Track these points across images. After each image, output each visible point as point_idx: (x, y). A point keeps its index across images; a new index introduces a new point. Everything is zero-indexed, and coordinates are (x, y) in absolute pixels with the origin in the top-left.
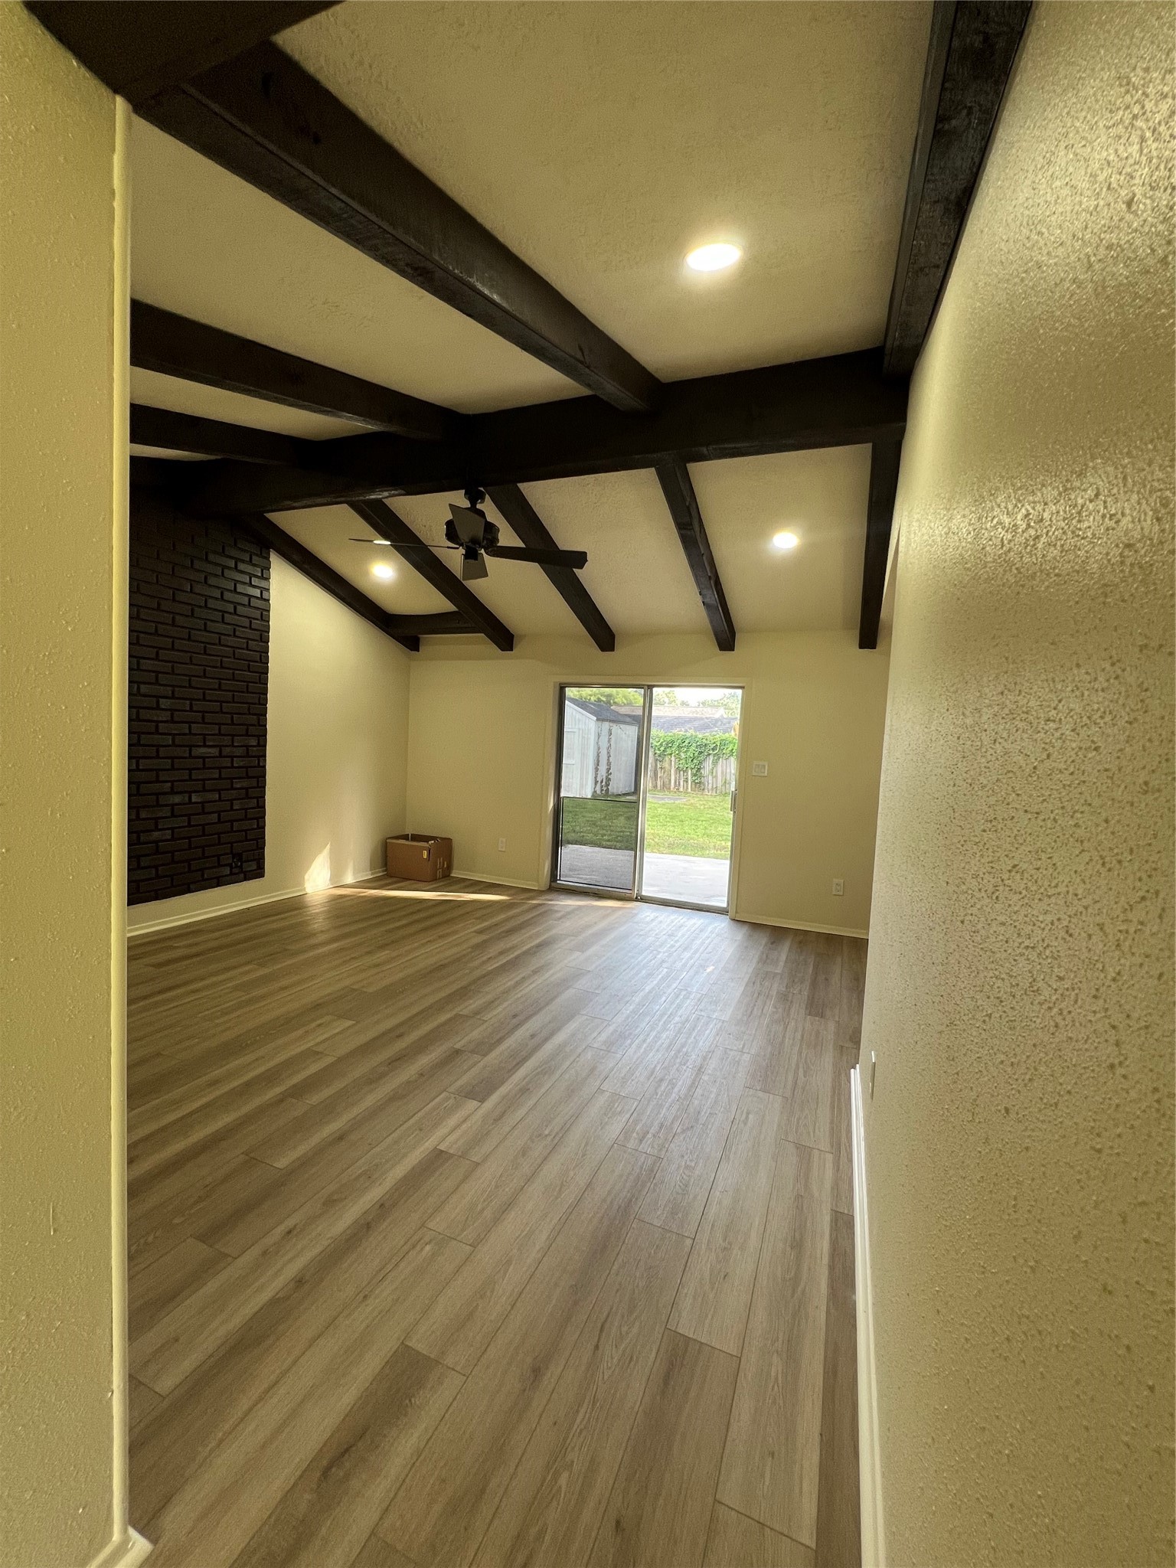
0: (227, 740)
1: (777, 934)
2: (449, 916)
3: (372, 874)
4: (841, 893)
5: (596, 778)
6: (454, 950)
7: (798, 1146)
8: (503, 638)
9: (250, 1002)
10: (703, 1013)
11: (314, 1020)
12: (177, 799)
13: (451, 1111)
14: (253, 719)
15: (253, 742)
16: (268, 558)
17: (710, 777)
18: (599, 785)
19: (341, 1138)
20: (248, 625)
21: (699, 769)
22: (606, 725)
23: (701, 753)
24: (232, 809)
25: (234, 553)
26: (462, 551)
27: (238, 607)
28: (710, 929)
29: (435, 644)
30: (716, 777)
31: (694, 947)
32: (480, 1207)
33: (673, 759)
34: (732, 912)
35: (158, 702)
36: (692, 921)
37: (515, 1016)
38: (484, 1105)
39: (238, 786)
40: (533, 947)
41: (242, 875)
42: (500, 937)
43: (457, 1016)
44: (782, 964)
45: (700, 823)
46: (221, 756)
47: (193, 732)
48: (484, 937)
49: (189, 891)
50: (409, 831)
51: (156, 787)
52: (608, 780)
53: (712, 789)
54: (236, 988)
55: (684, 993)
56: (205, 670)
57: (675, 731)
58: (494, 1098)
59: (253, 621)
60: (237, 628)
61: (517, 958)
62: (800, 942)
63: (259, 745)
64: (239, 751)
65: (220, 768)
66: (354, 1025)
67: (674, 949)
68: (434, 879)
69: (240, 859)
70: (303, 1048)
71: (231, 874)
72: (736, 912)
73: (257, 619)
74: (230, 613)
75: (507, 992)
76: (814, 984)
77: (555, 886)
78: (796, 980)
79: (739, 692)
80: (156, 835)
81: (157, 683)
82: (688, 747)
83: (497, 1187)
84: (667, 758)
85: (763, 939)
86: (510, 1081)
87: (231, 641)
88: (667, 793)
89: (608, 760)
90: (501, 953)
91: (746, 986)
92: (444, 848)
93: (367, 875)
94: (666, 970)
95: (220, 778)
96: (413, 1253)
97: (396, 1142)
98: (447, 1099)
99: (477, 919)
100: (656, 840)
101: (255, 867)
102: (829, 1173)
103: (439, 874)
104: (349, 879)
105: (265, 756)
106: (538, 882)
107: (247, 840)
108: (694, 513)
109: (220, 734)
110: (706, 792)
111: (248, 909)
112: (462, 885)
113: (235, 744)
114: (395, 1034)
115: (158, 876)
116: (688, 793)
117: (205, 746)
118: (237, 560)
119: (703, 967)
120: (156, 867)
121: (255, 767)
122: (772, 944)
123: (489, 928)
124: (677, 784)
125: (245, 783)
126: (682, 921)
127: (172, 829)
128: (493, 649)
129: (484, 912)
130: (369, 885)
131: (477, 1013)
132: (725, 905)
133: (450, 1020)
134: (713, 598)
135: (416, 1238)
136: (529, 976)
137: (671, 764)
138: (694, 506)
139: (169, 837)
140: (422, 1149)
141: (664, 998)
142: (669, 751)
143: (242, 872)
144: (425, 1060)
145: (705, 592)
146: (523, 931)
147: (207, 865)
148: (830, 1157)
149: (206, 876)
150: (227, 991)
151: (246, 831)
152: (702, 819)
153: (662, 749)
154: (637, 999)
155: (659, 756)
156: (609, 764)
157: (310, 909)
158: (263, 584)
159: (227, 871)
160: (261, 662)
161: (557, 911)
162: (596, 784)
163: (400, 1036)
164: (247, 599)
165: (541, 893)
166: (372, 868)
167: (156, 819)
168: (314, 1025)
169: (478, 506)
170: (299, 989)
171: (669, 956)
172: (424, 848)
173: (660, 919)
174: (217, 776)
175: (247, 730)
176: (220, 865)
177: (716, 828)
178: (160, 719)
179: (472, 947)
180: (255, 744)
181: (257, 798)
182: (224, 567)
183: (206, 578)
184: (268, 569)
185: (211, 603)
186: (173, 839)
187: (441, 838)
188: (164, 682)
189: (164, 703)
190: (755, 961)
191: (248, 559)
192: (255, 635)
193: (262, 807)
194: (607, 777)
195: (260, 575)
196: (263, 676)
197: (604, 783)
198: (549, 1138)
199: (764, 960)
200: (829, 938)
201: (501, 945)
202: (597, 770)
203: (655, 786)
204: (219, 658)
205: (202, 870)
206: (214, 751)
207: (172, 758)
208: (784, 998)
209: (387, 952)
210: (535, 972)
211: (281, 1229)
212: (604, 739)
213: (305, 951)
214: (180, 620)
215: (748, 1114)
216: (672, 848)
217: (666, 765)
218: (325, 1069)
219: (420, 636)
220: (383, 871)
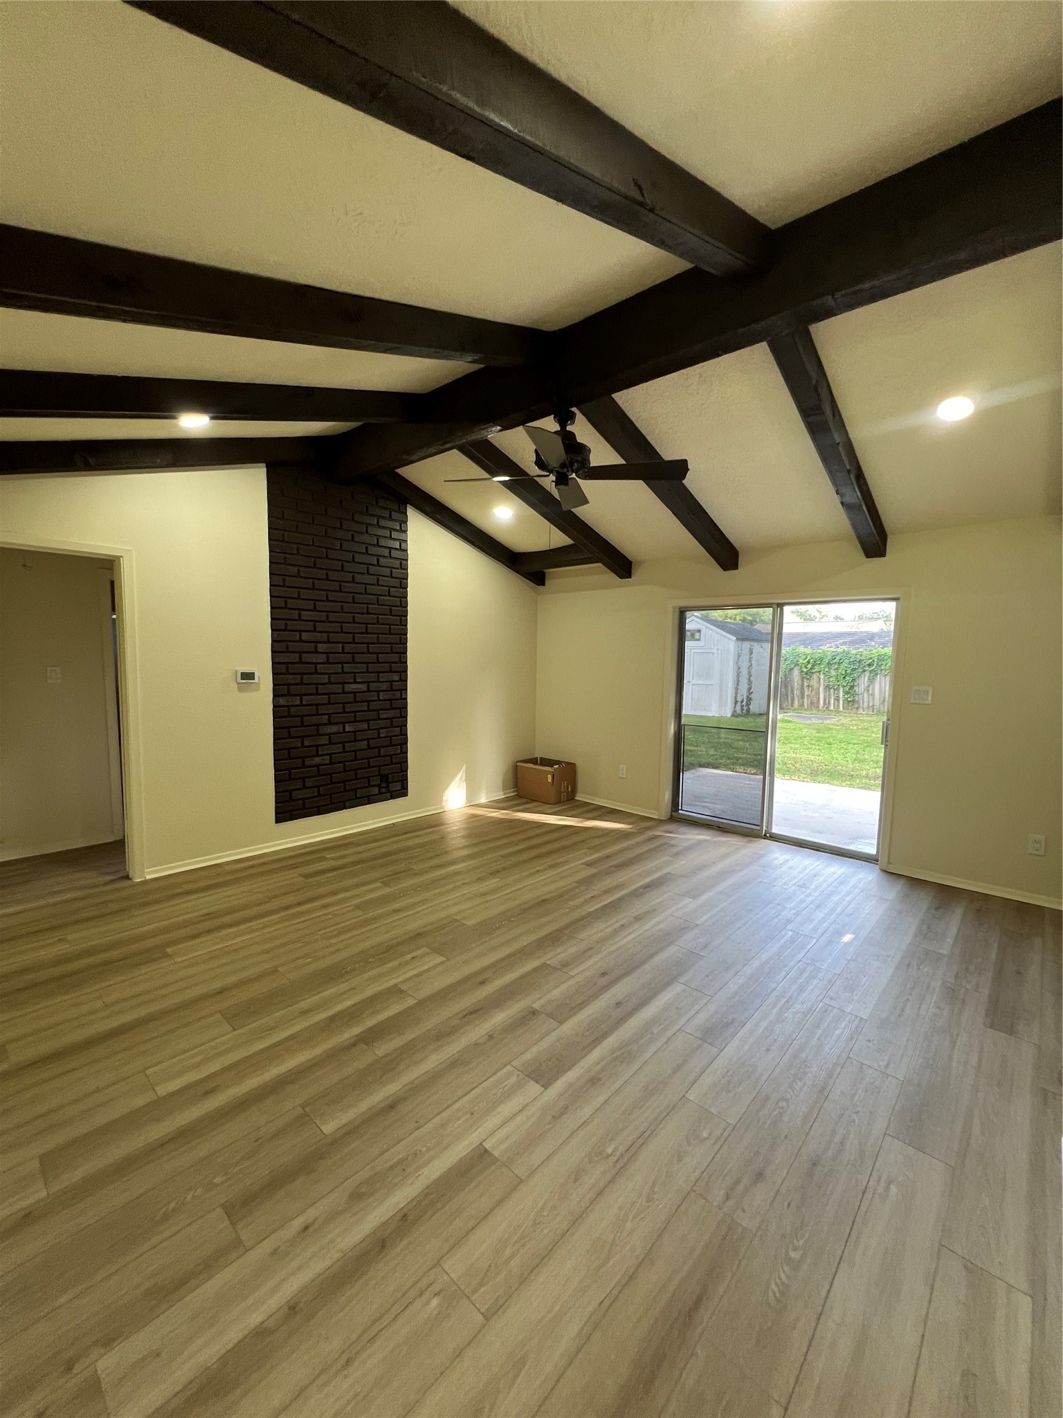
0: (373, 676)
1: (945, 895)
2: (565, 843)
3: (505, 794)
4: (1042, 853)
5: (736, 697)
6: (561, 884)
7: (970, 1268)
8: (622, 565)
9: (365, 923)
10: (833, 1003)
11: (410, 952)
12: (333, 729)
13: (508, 1095)
14: (395, 657)
15: (396, 677)
16: (405, 513)
17: (866, 695)
18: (739, 705)
19: (391, 1107)
20: (389, 574)
21: (852, 687)
22: (747, 645)
23: (854, 670)
24: (379, 737)
25: (377, 511)
26: (552, 477)
27: (381, 559)
28: (852, 882)
29: (560, 577)
30: (873, 695)
31: (830, 905)
32: (508, 1252)
33: (822, 676)
34: (883, 860)
35: (316, 647)
36: (832, 869)
37: (604, 974)
38: (548, 1091)
39: (384, 716)
40: (640, 888)
41: (389, 795)
42: (608, 873)
43: (544, 966)
44: (950, 940)
45: (851, 746)
46: (369, 691)
47: (345, 671)
48: (592, 871)
49: (345, 808)
50: (538, 755)
51: (314, 719)
52: (749, 699)
53: (868, 708)
54: (357, 907)
55: (810, 969)
56: (354, 617)
57: (825, 648)
58: (559, 1085)
59: (394, 570)
60: (380, 578)
61: (620, 899)
62: (979, 911)
63: (401, 680)
64: (384, 686)
65: (368, 702)
66: (443, 963)
67: (803, 905)
68: (558, 802)
69: (387, 781)
70: (391, 983)
71: (380, 793)
72: (889, 863)
73: (397, 569)
74: (374, 565)
75: (603, 941)
76: (999, 974)
77: (676, 816)
78: (972, 968)
79: (893, 604)
80: (317, 760)
81: (315, 630)
82: (840, 664)
83: (535, 1224)
84: (815, 676)
85: (924, 901)
86: (581, 1064)
87: (376, 590)
88: (814, 712)
89: (749, 679)
90: (606, 892)
91: (897, 968)
92: (567, 775)
93: (498, 795)
94: (790, 933)
95: (369, 710)
96: (418, 1304)
97: (443, 1125)
98: (509, 1075)
99: (590, 849)
100: (798, 765)
101: (399, 788)
102: (1025, 1337)
103: (564, 796)
104: (483, 799)
105: (406, 690)
106: (658, 810)
107: (392, 764)
108: (824, 394)
109: (368, 672)
110: (861, 711)
111: (394, 824)
112: (585, 809)
113: (381, 680)
114: (479, 979)
115: (319, 795)
116: (839, 712)
117: (355, 682)
118: (379, 517)
119: (839, 934)
120: (318, 787)
121: (398, 699)
122: (937, 909)
123: (599, 860)
124: (827, 704)
125: (391, 714)
126: (817, 868)
127: (330, 755)
128: (612, 577)
129: (598, 841)
130: (501, 805)
131: (565, 965)
132: (872, 850)
133: (536, 970)
134: (854, 495)
135: (424, 1282)
136: (630, 924)
137: (819, 682)
138: (825, 385)
139: (328, 762)
140: (466, 1142)
141: (784, 973)
142: (817, 669)
143: (388, 791)
144: (499, 1018)
145: (843, 490)
146: (635, 867)
147: (359, 786)
148: (1025, 1304)
149: (358, 795)
150: (350, 909)
151: (391, 756)
152: (855, 741)
153: (810, 666)
154: (748, 970)
155: (806, 674)
156: (750, 682)
157: (448, 826)
158: (401, 536)
159: (376, 790)
160: (401, 606)
161: (673, 846)
162: (736, 704)
163: (483, 982)
164: (388, 551)
165: (660, 822)
166: (504, 789)
167: (317, 746)
168: (409, 957)
169: (569, 428)
170: (405, 914)
171: (797, 914)
172: (548, 772)
173: (790, 864)
174: (366, 708)
175: (391, 667)
176: (370, 786)
177: (870, 753)
178: (319, 661)
179: (578, 882)
180: (397, 679)
181: (400, 727)
182: (368, 525)
183: (353, 536)
184: (406, 522)
185: (358, 558)
186: (331, 763)
187: (566, 763)
188: (321, 630)
189: (321, 647)
190: (911, 932)
191: (388, 516)
192: (395, 582)
193: (404, 734)
194: (748, 697)
195: (398, 528)
196: (403, 618)
197: (744, 703)
198: (612, 1160)
199: (926, 932)
200: (1023, 909)
201: (609, 882)
202: (737, 689)
203: (802, 705)
204: (365, 606)
205: (355, 790)
206: (363, 687)
207: (329, 694)
208: (952, 994)
209: (497, 880)
210: (638, 919)
211: (298, 1223)
212: (745, 657)
213: (426, 872)
214: (332, 575)
215: (889, 1183)
216: (816, 773)
217: (814, 682)
218: (406, 1010)
219: (546, 571)
220: (514, 791)
